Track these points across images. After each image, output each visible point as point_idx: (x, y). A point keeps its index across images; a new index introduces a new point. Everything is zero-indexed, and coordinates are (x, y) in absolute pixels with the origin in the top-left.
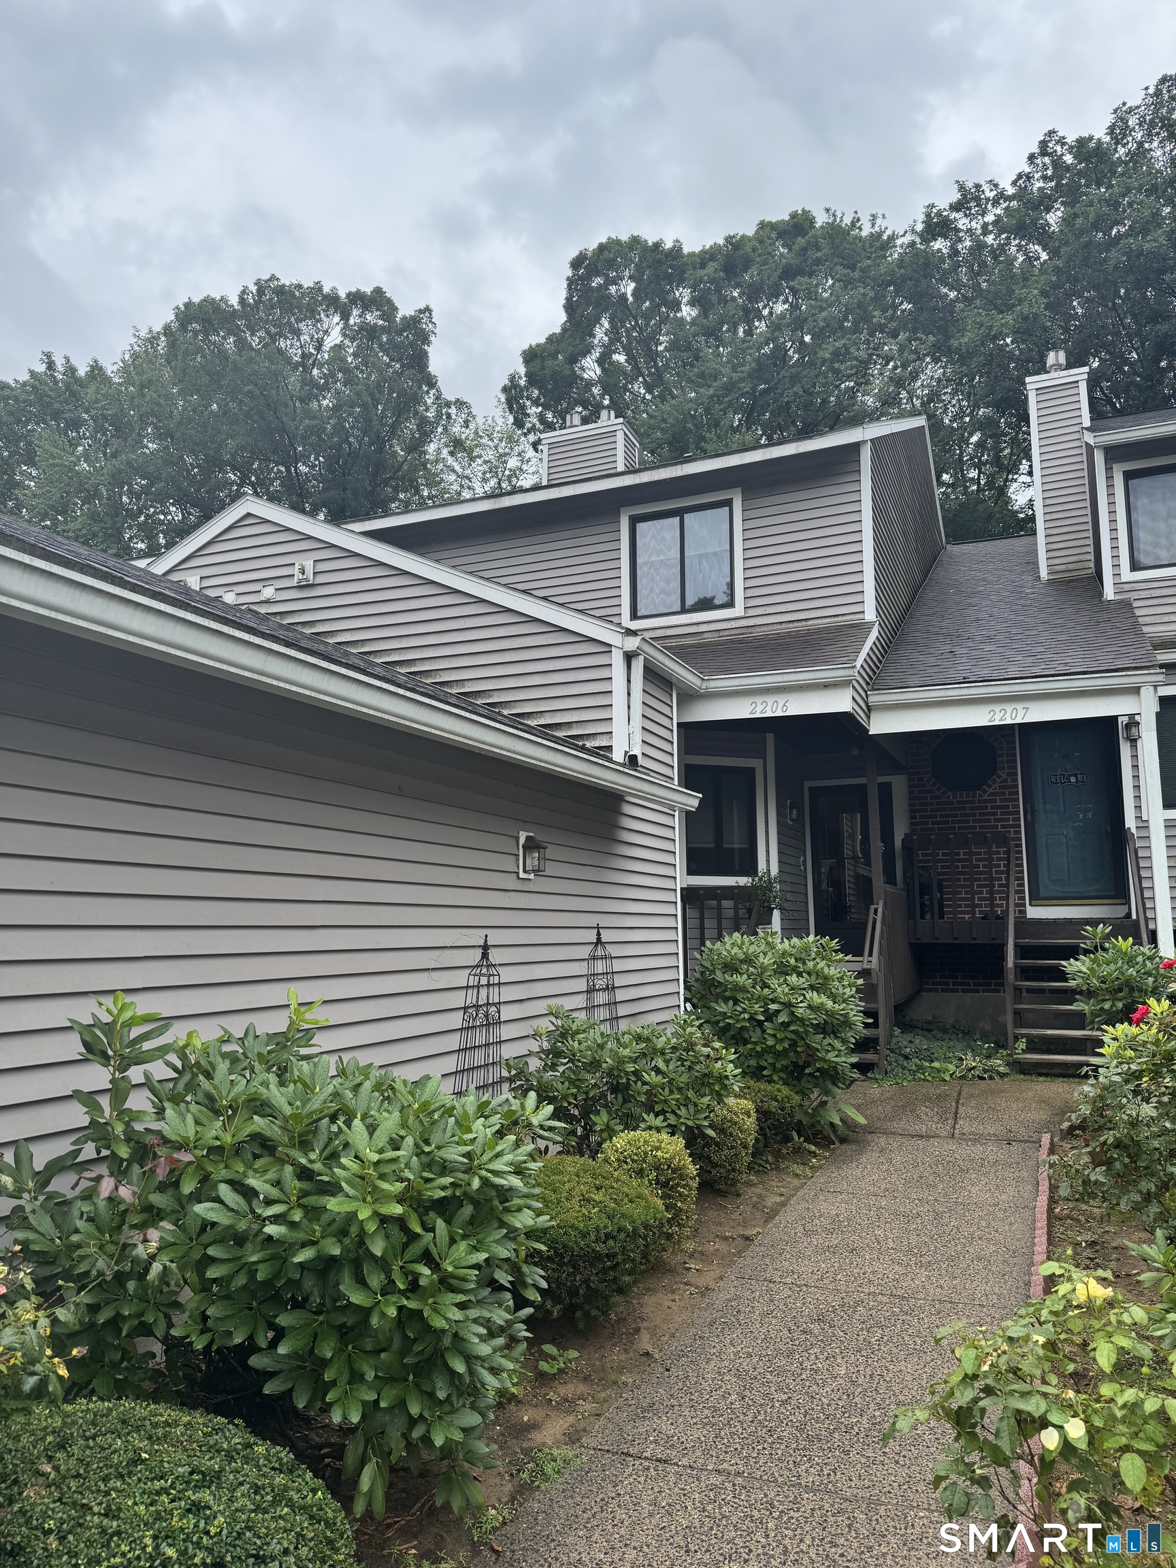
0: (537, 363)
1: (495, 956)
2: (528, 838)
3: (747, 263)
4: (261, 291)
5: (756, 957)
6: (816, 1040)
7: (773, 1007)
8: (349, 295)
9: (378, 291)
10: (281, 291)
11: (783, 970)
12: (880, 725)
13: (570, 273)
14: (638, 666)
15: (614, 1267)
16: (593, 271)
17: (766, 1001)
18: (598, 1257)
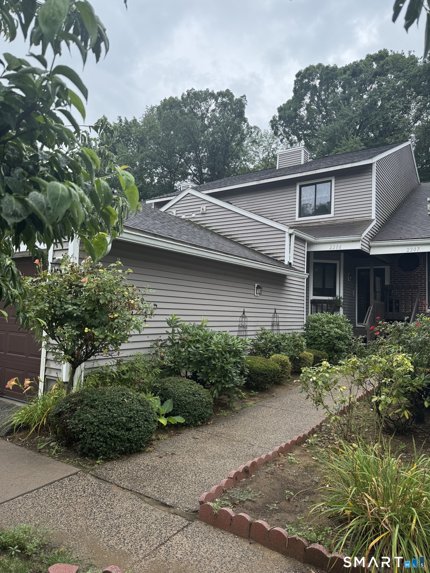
0: (282, 112)
1: (246, 314)
2: (258, 285)
3: (361, 72)
4: (188, 94)
5: (322, 319)
6: (336, 341)
7: (325, 332)
8: (218, 93)
9: (228, 91)
10: (195, 94)
11: (329, 322)
12: (374, 252)
13: (295, 79)
14: (293, 237)
15: (267, 377)
16: (304, 77)
17: (322, 330)
18: (263, 374)
